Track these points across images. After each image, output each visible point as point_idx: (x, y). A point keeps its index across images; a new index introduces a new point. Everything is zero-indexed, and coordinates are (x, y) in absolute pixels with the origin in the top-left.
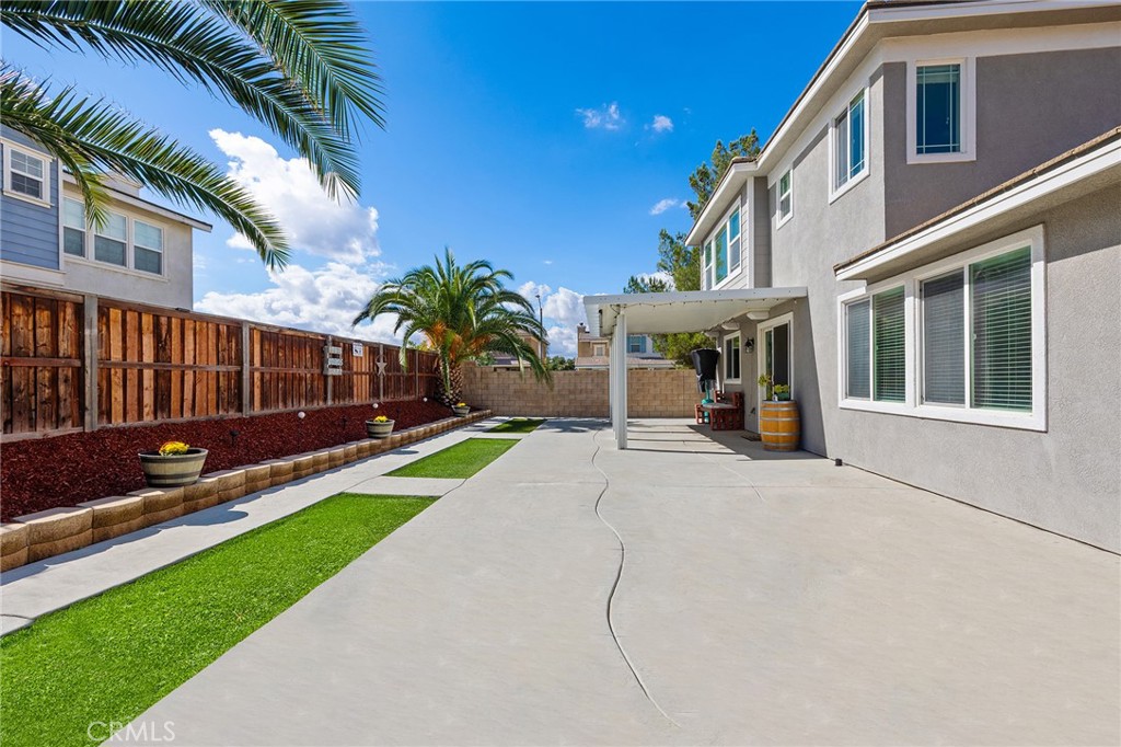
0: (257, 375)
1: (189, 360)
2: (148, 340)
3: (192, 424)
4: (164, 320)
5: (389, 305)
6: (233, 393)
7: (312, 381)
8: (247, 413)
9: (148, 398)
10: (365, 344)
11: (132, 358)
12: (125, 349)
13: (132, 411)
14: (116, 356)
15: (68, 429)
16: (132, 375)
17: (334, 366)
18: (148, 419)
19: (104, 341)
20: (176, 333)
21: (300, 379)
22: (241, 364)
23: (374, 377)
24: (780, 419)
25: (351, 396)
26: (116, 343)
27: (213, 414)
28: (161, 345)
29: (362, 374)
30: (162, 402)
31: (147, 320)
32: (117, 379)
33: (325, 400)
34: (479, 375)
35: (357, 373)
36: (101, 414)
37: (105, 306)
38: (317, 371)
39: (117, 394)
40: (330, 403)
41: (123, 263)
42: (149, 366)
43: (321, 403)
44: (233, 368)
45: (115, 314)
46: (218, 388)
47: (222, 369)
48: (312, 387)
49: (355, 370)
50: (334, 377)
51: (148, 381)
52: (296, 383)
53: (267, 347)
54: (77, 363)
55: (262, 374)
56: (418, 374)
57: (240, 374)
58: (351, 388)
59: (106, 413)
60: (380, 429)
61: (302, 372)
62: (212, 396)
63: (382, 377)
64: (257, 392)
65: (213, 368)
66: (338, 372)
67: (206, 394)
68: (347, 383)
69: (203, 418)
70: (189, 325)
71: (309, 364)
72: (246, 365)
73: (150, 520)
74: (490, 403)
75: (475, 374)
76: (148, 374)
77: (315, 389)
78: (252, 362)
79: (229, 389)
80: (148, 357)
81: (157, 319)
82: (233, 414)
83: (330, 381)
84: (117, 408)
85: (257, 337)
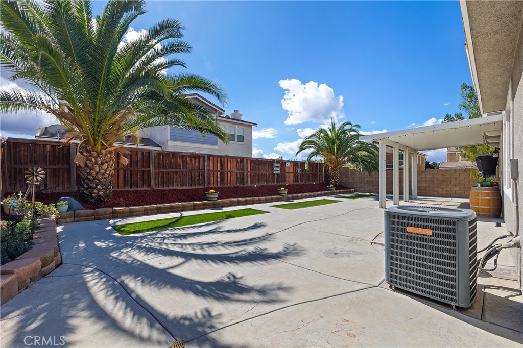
0: (249, 173)
1: (229, 170)
2: (219, 164)
3: (229, 187)
4: (223, 159)
5: (306, 146)
6: (241, 179)
7: (269, 175)
8: (245, 185)
9: (219, 180)
10: (291, 162)
11: (215, 169)
12: (213, 167)
13: (215, 184)
14: (212, 169)
15: (202, 187)
16: (215, 173)
17: (277, 171)
18: (219, 185)
19: (209, 165)
20: (226, 162)
21: (264, 175)
22: (244, 170)
23: (296, 174)
24: (479, 198)
25: (285, 181)
26: (212, 166)
27: (236, 185)
28: (222, 166)
29: (290, 173)
30: (222, 181)
31: (219, 159)
32: (212, 175)
33: (274, 182)
34: (350, 173)
35: (288, 173)
36: (208, 184)
37: (209, 156)
38: (270, 172)
39: (212, 178)
40: (275, 183)
41: (234, 141)
42: (219, 171)
43: (272, 183)
44: (241, 172)
45: (211, 158)
46: (237, 178)
47: (238, 172)
48: (269, 178)
49: (287, 171)
50: (278, 174)
51: (219, 176)
52: (263, 176)
53: (252, 165)
54: (203, 171)
55: (251, 173)
56: (319, 173)
57: (244, 173)
58: (285, 178)
59: (209, 183)
60: (282, 192)
61: (265, 173)
62: (236, 180)
63: (299, 175)
64: (249, 179)
65: (236, 171)
66: (279, 172)
67: (234, 179)
68: (283, 177)
69: (233, 186)
70: (229, 159)
71: (268, 170)
72: (245, 171)
73: (205, 207)
74: (355, 186)
75: (348, 173)
76: (219, 173)
77: (270, 179)
78: (247, 170)
79: (241, 178)
80: (219, 169)
81: (221, 158)
82: (241, 185)
83: (276, 176)
84: (212, 182)
85: (249, 162)
